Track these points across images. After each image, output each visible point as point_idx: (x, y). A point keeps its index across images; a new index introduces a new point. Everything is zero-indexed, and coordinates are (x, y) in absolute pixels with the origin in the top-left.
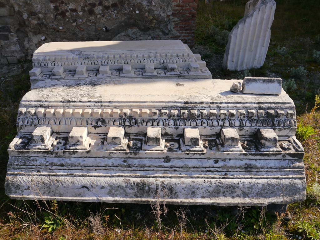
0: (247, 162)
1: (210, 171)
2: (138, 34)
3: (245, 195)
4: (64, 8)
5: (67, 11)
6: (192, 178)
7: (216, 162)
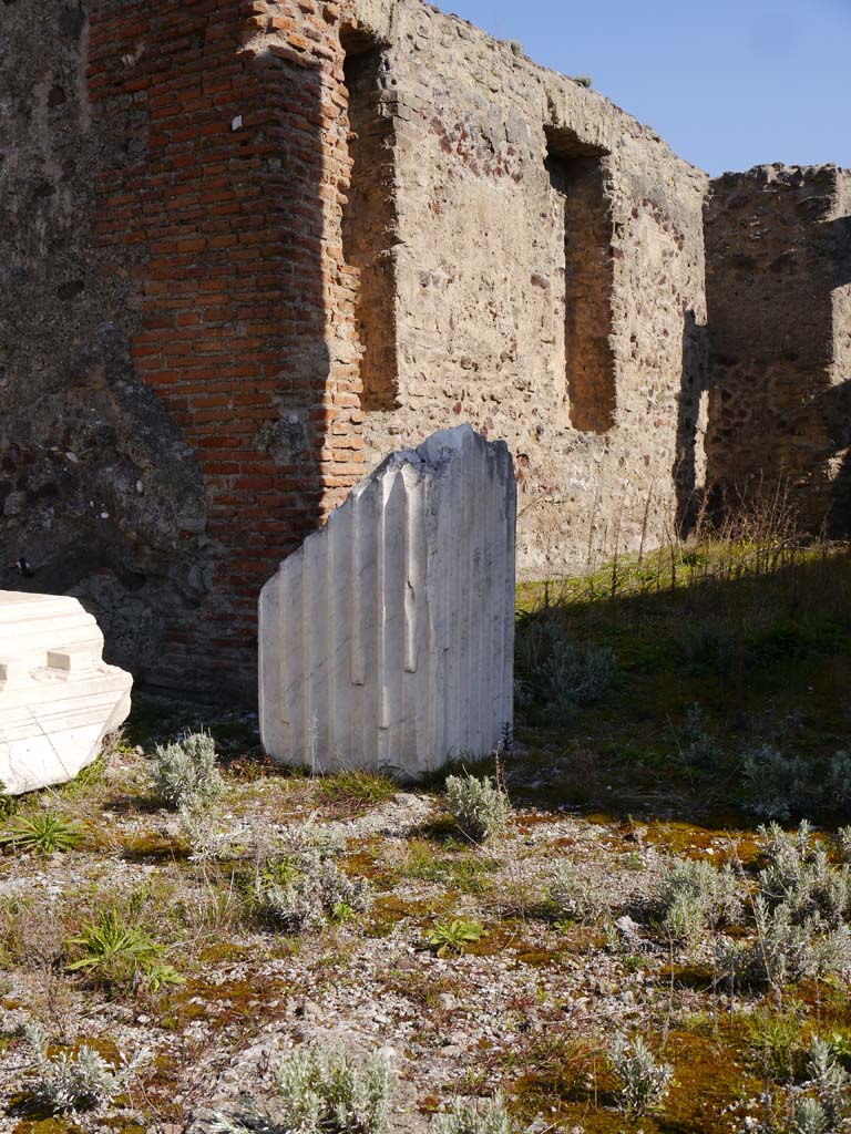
2: (117, 595)
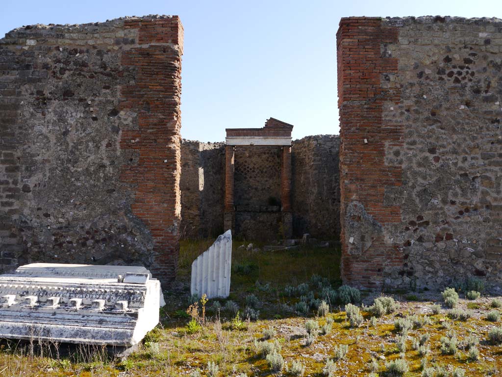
0: (102, 318)
1: (77, 322)
3: (93, 337)
4: (62, 240)
5: (64, 242)
6: (64, 325)
7: (83, 317)
